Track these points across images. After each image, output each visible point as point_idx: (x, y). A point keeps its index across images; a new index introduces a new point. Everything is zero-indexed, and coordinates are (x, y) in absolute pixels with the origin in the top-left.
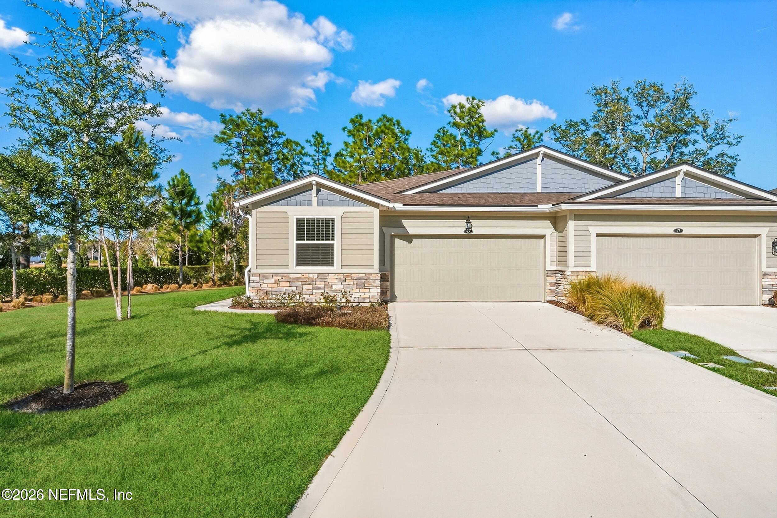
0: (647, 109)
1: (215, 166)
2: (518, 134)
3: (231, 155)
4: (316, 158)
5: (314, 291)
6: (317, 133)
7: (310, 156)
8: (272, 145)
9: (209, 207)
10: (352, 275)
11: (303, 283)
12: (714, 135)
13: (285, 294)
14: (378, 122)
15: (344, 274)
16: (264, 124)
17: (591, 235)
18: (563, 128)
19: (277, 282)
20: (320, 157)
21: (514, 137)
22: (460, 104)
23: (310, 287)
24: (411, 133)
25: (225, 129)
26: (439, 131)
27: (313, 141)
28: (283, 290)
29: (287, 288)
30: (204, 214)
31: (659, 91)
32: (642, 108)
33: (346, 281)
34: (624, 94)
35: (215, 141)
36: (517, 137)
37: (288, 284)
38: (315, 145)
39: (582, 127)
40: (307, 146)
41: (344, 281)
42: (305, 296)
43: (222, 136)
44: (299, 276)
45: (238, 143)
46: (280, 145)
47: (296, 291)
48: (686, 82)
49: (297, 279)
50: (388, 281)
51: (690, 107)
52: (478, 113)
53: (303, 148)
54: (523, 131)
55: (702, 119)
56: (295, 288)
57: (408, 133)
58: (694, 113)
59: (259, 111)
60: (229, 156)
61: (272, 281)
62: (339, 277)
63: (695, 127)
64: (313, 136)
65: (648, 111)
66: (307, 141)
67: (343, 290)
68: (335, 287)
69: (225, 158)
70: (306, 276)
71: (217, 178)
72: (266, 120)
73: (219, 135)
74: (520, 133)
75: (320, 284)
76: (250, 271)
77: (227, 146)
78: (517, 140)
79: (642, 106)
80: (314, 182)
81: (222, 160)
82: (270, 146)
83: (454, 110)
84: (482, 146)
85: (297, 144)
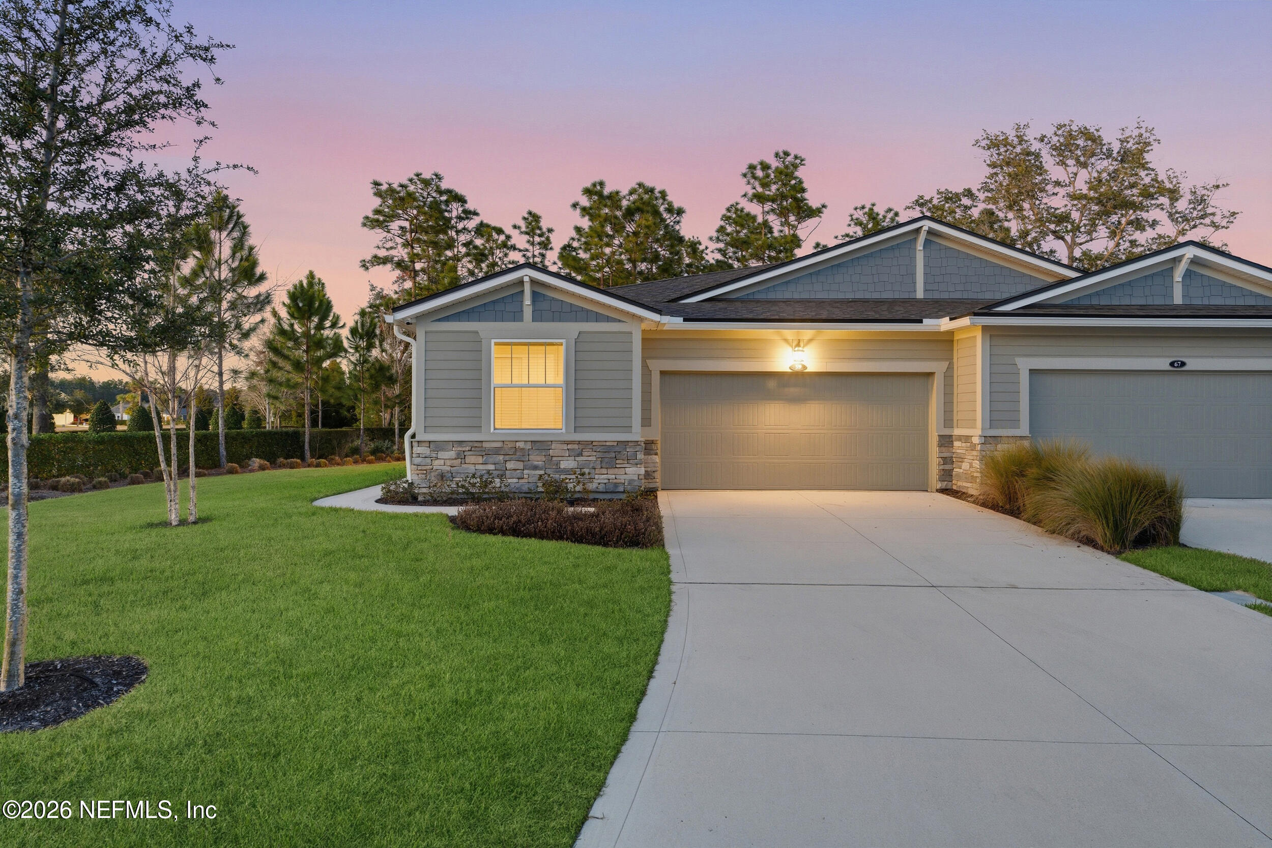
0: (1074, 169)
1: (364, 266)
2: (859, 214)
3: (391, 248)
4: (529, 254)
5: (526, 472)
6: (530, 213)
7: (520, 251)
8: (458, 232)
9: (354, 331)
10: (594, 444)
11: (507, 458)
12: (1187, 212)
13: (474, 476)
14: (631, 193)
15: (579, 443)
16: (444, 198)
17: (1021, 372)
18: (935, 202)
19: (461, 456)
20: (536, 253)
21: (852, 220)
22: (762, 163)
23: (520, 465)
24: (684, 212)
25: (381, 206)
26: (728, 210)
27: (523, 224)
28: (471, 469)
29: (478, 467)
30: (346, 344)
31: (1095, 140)
32: (1066, 169)
33: (584, 454)
34: (1035, 146)
35: (364, 225)
36: (857, 219)
37: (480, 460)
38: (527, 233)
39: (966, 201)
40: (515, 234)
41: (580, 454)
42: (510, 481)
43: (376, 216)
44: (499, 445)
45: (402, 228)
46: (470, 232)
47: (494, 472)
48: (1142, 124)
49: (497, 451)
50: (656, 454)
51: (1149, 165)
52: (795, 178)
53: (508, 237)
54: (867, 210)
55: (1168, 185)
56: (491, 467)
57: (680, 212)
58: (1156, 175)
59: (436, 175)
60: (387, 249)
61: (452, 454)
62: (570, 447)
63: (1157, 199)
64: (524, 218)
65: (1076, 174)
66: (515, 227)
67: (578, 471)
68: (563, 465)
69: (382, 253)
70: (512, 445)
71: (369, 287)
72: (449, 192)
73: (371, 215)
74: (861, 213)
75: (537, 459)
76: (413, 436)
77: (385, 234)
78: (856, 224)
79: (1067, 165)
80: (526, 279)
81: (375, 257)
82: (454, 234)
83: (752, 173)
84: (801, 233)
85: (500, 231)
